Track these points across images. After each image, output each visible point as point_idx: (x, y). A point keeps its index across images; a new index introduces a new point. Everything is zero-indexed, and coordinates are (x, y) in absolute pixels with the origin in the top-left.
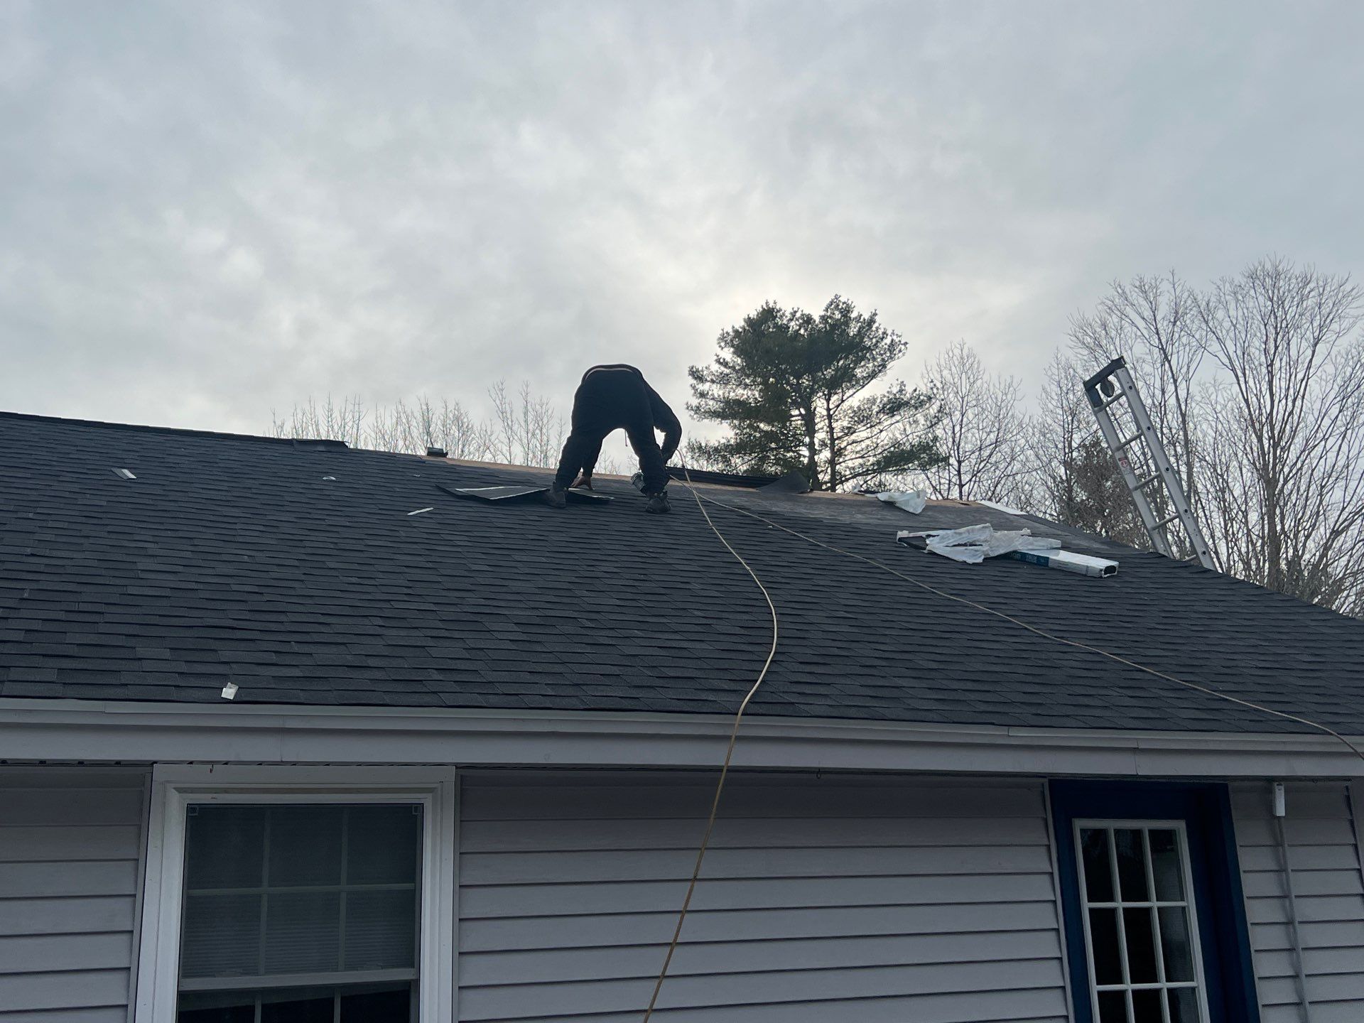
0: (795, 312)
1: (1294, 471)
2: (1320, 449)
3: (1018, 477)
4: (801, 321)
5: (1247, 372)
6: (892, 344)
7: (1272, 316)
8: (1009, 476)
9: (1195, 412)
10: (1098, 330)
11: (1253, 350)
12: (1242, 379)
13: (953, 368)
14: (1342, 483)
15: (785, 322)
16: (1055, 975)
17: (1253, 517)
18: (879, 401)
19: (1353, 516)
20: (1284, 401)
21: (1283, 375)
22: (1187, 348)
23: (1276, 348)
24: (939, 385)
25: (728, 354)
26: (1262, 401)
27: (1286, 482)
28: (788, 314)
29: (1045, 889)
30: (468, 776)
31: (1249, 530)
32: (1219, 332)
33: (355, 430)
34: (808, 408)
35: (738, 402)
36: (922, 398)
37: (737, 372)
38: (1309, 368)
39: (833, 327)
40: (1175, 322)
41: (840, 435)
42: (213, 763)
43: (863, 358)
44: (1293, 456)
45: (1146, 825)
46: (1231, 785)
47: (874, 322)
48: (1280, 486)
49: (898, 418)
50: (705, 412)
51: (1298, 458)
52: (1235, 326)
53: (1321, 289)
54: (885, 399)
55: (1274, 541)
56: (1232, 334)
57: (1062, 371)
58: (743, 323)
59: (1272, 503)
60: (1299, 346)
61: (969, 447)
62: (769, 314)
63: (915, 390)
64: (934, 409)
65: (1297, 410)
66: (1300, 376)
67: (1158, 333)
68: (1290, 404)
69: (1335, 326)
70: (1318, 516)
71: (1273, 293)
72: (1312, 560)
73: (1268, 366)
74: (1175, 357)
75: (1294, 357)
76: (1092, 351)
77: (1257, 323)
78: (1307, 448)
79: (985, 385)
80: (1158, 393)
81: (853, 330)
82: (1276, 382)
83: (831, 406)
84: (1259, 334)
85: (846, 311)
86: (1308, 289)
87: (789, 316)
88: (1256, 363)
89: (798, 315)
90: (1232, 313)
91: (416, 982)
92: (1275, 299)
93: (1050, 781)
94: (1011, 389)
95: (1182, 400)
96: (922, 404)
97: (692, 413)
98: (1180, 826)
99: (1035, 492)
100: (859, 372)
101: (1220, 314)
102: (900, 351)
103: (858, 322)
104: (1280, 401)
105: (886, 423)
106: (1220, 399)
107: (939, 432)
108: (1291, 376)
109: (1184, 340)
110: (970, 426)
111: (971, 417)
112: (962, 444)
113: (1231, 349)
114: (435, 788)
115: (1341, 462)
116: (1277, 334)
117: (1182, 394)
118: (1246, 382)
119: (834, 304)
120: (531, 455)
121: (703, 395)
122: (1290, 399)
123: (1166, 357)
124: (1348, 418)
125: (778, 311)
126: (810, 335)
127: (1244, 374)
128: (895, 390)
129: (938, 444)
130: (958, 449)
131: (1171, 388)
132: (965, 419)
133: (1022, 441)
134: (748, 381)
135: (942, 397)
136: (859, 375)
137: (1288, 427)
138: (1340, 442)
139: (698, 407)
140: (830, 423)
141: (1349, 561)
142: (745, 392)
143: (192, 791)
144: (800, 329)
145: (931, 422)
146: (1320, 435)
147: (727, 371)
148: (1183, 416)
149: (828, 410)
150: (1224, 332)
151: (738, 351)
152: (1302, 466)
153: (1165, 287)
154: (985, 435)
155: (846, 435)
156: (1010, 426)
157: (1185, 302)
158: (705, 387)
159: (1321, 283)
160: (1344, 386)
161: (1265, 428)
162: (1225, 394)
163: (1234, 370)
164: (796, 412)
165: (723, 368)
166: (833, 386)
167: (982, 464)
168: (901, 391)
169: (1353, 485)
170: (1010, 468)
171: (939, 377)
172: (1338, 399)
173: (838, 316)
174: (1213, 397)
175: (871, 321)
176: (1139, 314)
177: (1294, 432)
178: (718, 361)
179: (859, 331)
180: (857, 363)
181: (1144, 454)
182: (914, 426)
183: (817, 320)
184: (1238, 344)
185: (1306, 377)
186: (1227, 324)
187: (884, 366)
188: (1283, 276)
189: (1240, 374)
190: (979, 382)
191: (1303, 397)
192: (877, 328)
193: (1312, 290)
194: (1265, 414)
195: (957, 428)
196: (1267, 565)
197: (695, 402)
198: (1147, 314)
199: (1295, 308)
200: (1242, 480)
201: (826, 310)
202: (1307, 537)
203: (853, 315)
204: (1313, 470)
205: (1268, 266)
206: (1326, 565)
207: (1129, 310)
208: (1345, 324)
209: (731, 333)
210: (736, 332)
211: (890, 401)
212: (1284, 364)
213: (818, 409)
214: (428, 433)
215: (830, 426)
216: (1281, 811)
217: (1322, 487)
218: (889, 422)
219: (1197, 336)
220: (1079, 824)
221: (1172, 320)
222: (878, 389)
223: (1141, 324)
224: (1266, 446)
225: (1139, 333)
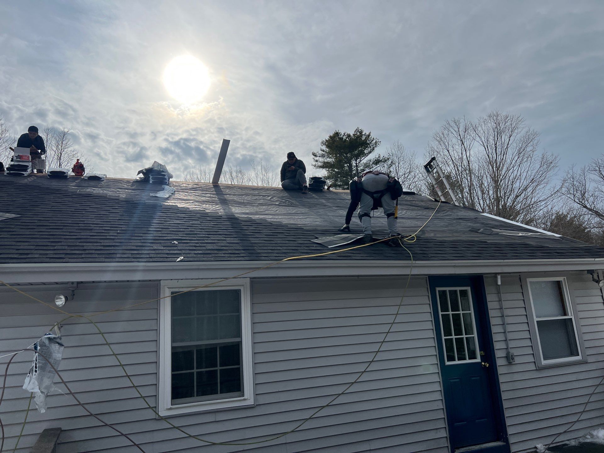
0: (345, 133)
1: (504, 178)
2: (511, 170)
3: (417, 183)
4: (347, 136)
5: (488, 147)
6: (376, 142)
7: (496, 129)
8: (414, 182)
9: (472, 160)
10: (441, 135)
11: (490, 140)
12: (487, 149)
13: (396, 149)
14: (519, 181)
15: (342, 136)
16: (431, 334)
17: (491, 192)
18: (372, 160)
19: (523, 191)
20: (500, 156)
21: (500, 147)
22: (469, 140)
23: (498, 139)
24: (391, 155)
25: (324, 148)
26: (493, 156)
27: (501, 181)
28: (342, 134)
29: (428, 309)
30: (253, 281)
31: (490, 197)
32: (479, 134)
34: (350, 164)
35: (327, 163)
36: (386, 159)
37: (327, 153)
38: (508, 144)
39: (358, 137)
40: (465, 132)
41: (360, 172)
42: (178, 279)
43: (367, 147)
44: (503, 173)
45: (458, 289)
46: (484, 276)
48: (499, 182)
49: (378, 165)
50: (318, 166)
51: (505, 173)
52: (484, 132)
53: (512, 119)
54: (374, 160)
55: (498, 200)
56: (483, 135)
57: (430, 148)
58: (328, 138)
59: (497, 187)
60: (505, 138)
61: (401, 174)
62: (337, 134)
63: (384, 157)
64: (389, 162)
65: (504, 158)
66: (505, 147)
67: (460, 136)
68: (502, 156)
69: (516, 131)
70: (511, 191)
71: (496, 121)
72: (510, 205)
73: (495, 144)
74: (465, 143)
75: (503, 141)
76: (439, 142)
77: (491, 130)
78: (508, 170)
79: (406, 154)
80: (460, 154)
81: (363, 138)
82: (497, 149)
83: (357, 163)
84: (492, 135)
85: (361, 132)
86: (507, 119)
88: (491, 144)
90: (483, 128)
91: (241, 342)
92: (497, 123)
93: (429, 277)
94: (414, 155)
95: (468, 156)
96: (386, 161)
97: (314, 167)
98: (469, 289)
99: (422, 187)
100: (366, 152)
101: (480, 129)
102: (379, 144)
103: (365, 135)
104: (499, 155)
106: (480, 155)
107: (391, 169)
108: (502, 147)
109: (468, 137)
110: (401, 167)
111: (401, 164)
112: (399, 173)
113: (483, 139)
114: (244, 285)
115: (519, 174)
116: (498, 134)
117: (468, 155)
118: (488, 150)
119: (357, 130)
120: (264, 182)
121: (317, 161)
122: (502, 155)
123: (463, 143)
124: (521, 160)
125: (339, 133)
126: (350, 140)
127: (487, 147)
128: (377, 157)
129: (391, 173)
130: (398, 175)
131: (464, 152)
132: (400, 165)
133: (418, 172)
134: (330, 156)
135: (392, 158)
136: (366, 153)
137: (501, 164)
138: (518, 168)
139: (315, 165)
140: (357, 168)
141: (521, 205)
142: (330, 159)
143: (173, 288)
144: (346, 139)
145: (389, 166)
146: (512, 166)
147: (324, 153)
148: (468, 162)
149: (356, 164)
150: (481, 134)
151: (328, 146)
152: (506, 176)
153: (462, 120)
154: (406, 170)
155: (362, 171)
156: (414, 166)
157: (468, 125)
158: (317, 158)
159: (512, 117)
160: (519, 150)
161: (494, 164)
162: (481, 154)
163: (484, 146)
164: (346, 165)
165: (322, 152)
166: (357, 157)
167: (405, 179)
168: (379, 157)
169: (522, 181)
170: (414, 180)
171: (391, 152)
172: (517, 154)
173: (358, 134)
174: (478, 155)
175: (369, 135)
176: (454, 130)
177: (503, 165)
178: (321, 150)
179: (365, 138)
180: (365, 149)
181: (456, 174)
182: (383, 168)
183: (352, 135)
184: (485, 138)
185: (507, 148)
186: (482, 132)
187: (374, 149)
188: (499, 116)
189: (486, 147)
190: (404, 153)
191: (506, 154)
192: (371, 137)
193: (509, 120)
194: (494, 160)
195: (397, 168)
196: (495, 207)
197: (314, 163)
198: (456, 129)
199: (503, 126)
200: (487, 181)
201: (355, 132)
202: (508, 198)
203: (363, 134)
204: (510, 177)
205: (495, 113)
206: (514, 206)
207: (451, 129)
208: (519, 130)
210: (326, 140)
211: (376, 160)
212: (500, 144)
213: (353, 164)
214: (232, 176)
215: (357, 169)
216: (499, 283)
217: (513, 182)
219: (472, 136)
220: (438, 289)
221: (464, 131)
222: (372, 157)
223: (454, 133)
224: (495, 170)
225: (454, 136)
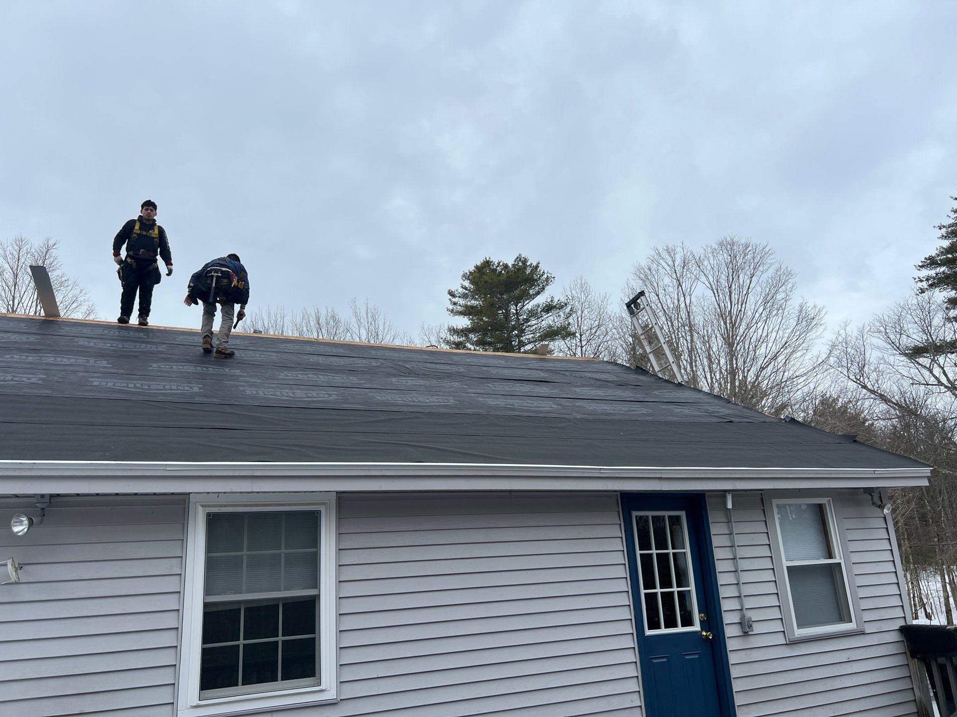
0: (500, 262)
1: (742, 339)
2: (754, 327)
3: (610, 342)
4: (502, 267)
5: (719, 291)
6: (548, 278)
7: (731, 264)
8: (605, 342)
9: (694, 310)
10: (647, 271)
11: (722, 280)
12: (716, 295)
13: (577, 290)
14: (764, 345)
15: (495, 267)
17: (723, 361)
18: (541, 306)
19: (770, 360)
20: (736, 305)
21: (736, 292)
22: (690, 280)
23: (733, 279)
24: (570, 298)
25: (467, 283)
26: (726, 305)
27: (738, 344)
28: (496, 263)
29: (619, 545)
30: (342, 497)
31: (720, 368)
32: (705, 271)
33: (282, 323)
34: (506, 310)
35: (472, 307)
36: (562, 304)
37: (472, 292)
38: (749, 288)
39: (519, 270)
40: (684, 267)
41: (522, 322)
42: (219, 493)
43: (533, 285)
44: (742, 330)
45: (667, 514)
46: (707, 494)
47: (539, 267)
48: (735, 345)
49: (551, 314)
50: (456, 312)
51: (744, 332)
52: (713, 269)
53: (754, 250)
54: (544, 305)
55: (733, 373)
56: (712, 273)
57: (630, 290)
58: (474, 268)
59: (732, 355)
60: (743, 278)
61: (585, 328)
62: (487, 263)
63: (559, 300)
64: (568, 310)
65: (743, 309)
66: (745, 292)
67: (676, 273)
68: (740, 306)
69: (761, 268)
70: (754, 360)
71: (731, 252)
72: (751, 381)
73: (729, 288)
74: (684, 284)
75: (741, 283)
76: (644, 281)
77: (724, 266)
78: (748, 327)
79: (593, 298)
80: (676, 301)
81: (528, 271)
82: (733, 295)
83: (518, 309)
84: (724, 273)
85: (525, 262)
86: (748, 250)
87: (497, 265)
88: (723, 286)
89: (501, 264)
90: (712, 262)
91: (319, 596)
92: (732, 255)
93: (621, 494)
94: (606, 299)
95: (688, 304)
96: (562, 307)
97: (450, 313)
98: (683, 514)
99: (618, 349)
100: (531, 292)
101: (706, 263)
102: (551, 281)
103: (531, 267)
104: (735, 305)
105: (545, 317)
106: (706, 304)
107: (571, 321)
108: (740, 293)
109: (688, 275)
110: (586, 317)
111: (586, 313)
112: (582, 327)
113: (711, 279)
114: (326, 503)
115: (764, 334)
116: (733, 272)
117: (688, 302)
118: (719, 296)
119: (519, 259)
120: (370, 334)
121: (455, 304)
122: (740, 304)
123: (680, 284)
124: (768, 313)
125: (491, 262)
126: (508, 272)
127: (718, 292)
128: (549, 300)
129: (570, 327)
130: (580, 329)
131: (682, 299)
132: (583, 314)
133: (611, 326)
134: (477, 297)
135: (572, 303)
136: (531, 293)
137: (739, 318)
138: (763, 324)
139: (452, 310)
141: (768, 382)
142: (475, 302)
143: (209, 506)
144: (502, 271)
145: (567, 316)
146: (754, 321)
147: (467, 292)
148: (688, 313)
149: (516, 310)
150: (708, 271)
151: (472, 282)
152: (745, 336)
153: (679, 250)
154: (593, 322)
155: (526, 322)
156: (605, 317)
157: (689, 257)
158: (456, 300)
159: (754, 247)
160: (765, 298)
161: (728, 318)
162: (708, 302)
163: (712, 290)
164: (501, 312)
165: (464, 290)
166: (518, 300)
167: (592, 337)
168: (552, 301)
169: (770, 345)
170: (605, 338)
171: (570, 293)
172: (763, 303)
173: (520, 264)
174: (703, 303)
175: (537, 267)
176: (666, 263)
177: (741, 320)
178: (462, 287)
179: (531, 271)
180: (530, 288)
181: (669, 331)
182: (559, 318)
183: (510, 265)
184: (715, 277)
185: (747, 293)
186: (709, 268)
187: (544, 289)
188: (736, 244)
189: (716, 292)
190: (590, 296)
191: (746, 303)
192: (540, 270)
193: (750, 251)
194: (728, 311)
195: (580, 319)
196: (729, 385)
197: (451, 307)
198: (671, 263)
199: (741, 259)
200: (717, 344)
201: (515, 261)
202: (749, 371)
203: (528, 264)
204: (751, 339)
205: (729, 239)
206: (758, 384)
207: (662, 261)
208: (766, 267)
209: (468, 274)
210: (470, 273)
211: (546, 306)
212: (736, 287)
213: (511, 310)
214: (319, 324)
215: (517, 318)
216: (730, 506)
217: (756, 346)
218: (546, 316)
219: (695, 274)
220: (635, 514)
221: (682, 266)
222: (541, 300)
223: (668, 268)
224: (728, 327)
225: (666, 272)
